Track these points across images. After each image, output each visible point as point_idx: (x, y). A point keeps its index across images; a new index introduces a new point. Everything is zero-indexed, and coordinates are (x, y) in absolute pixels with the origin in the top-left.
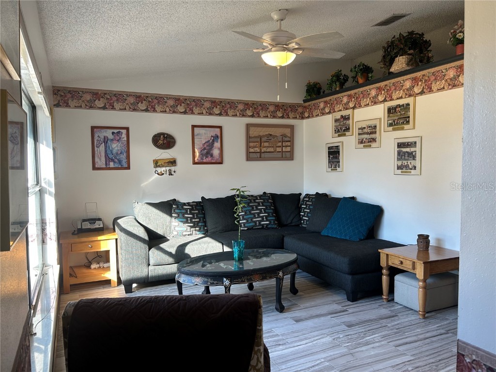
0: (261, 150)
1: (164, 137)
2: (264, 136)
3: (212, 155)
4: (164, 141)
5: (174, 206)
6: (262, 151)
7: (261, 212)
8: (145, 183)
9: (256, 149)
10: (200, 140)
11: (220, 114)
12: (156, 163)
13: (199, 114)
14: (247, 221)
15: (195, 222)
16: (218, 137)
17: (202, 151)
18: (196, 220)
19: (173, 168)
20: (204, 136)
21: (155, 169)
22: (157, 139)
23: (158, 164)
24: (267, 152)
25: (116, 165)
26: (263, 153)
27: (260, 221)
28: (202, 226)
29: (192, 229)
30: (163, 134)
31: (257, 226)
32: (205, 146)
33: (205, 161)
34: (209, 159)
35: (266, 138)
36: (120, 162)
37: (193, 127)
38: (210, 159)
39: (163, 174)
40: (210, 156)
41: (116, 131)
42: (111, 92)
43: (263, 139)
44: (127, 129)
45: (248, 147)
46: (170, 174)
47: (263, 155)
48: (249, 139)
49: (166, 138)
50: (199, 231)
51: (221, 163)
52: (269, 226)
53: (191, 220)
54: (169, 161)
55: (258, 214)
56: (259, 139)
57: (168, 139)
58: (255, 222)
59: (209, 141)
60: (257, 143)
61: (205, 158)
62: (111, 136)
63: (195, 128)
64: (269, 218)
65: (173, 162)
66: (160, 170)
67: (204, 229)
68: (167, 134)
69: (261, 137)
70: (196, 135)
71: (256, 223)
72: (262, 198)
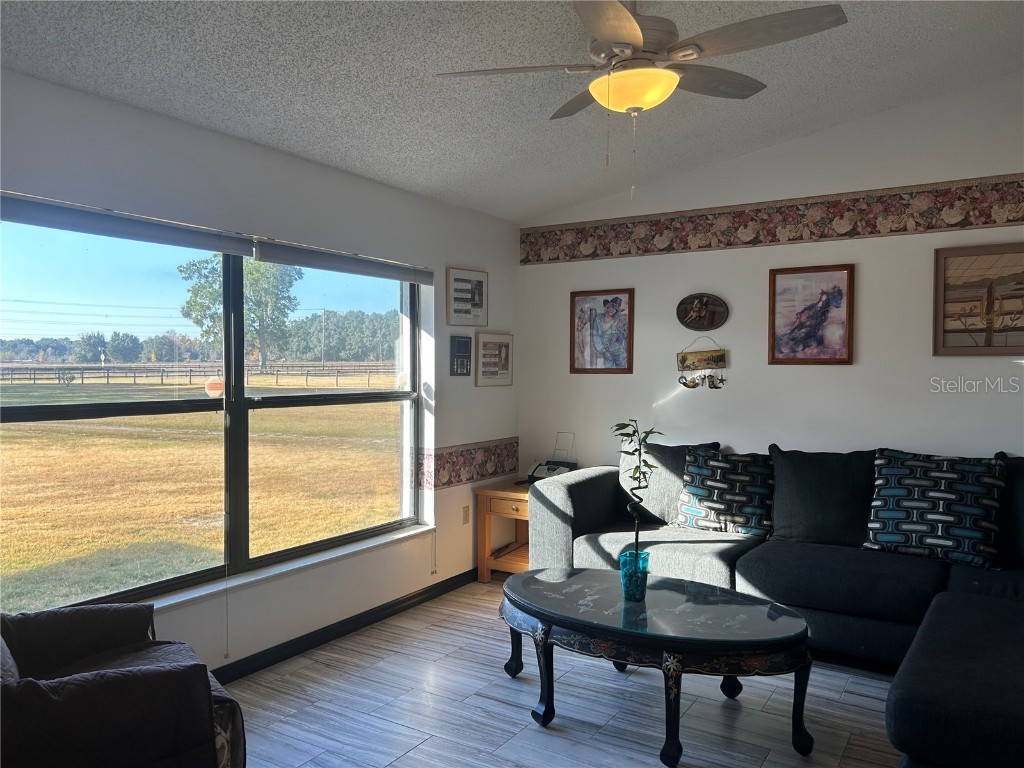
0: (990, 322)
1: (701, 302)
2: (1002, 280)
3: (821, 342)
4: (703, 311)
5: (687, 458)
6: (997, 325)
7: (934, 509)
8: (661, 402)
9: (970, 320)
10: (792, 304)
11: (853, 233)
12: (683, 362)
13: (792, 240)
14: (885, 526)
15: (732, 501)
16: (840, 292)
17: (793, 331)
18: (737, 498)
19: (718, 373)
20: (802, 293)
21: (680, 374)
22: (686, 309)
23: (688, 363)
24: (1015, 329)
25: (609, 365)
26: (1000, 331)
27: (922, 536)
28: (753, 514)
29: (722, 518)
30: (700, 296)
31: (911, 546)
32: (804, 318)
33: (800, 355)
34: (812, 351)
35: (1013, 285)
36: (615, 358)
37: (774, 273)
38: (815, 351)
39: (698, 384)
40: (814, 344)
41: (610, 298)
42: (604, 223)
43: (999, 291)
44: (631, 292)
45: (940, 316)
46: (713, 386)
47: (997, 339)
48: (943, 291)
49: (706, 304)
50: (744, 525)
51: (849, 360)
52: (955, 555)
53: (720, 496)
54: (709, 355)
55: (922, 512)
56: (984, 292)
57: (711, 308)
58: (907, 534)
59: (813, 306)
60: (978, 304)
61: (801, 348)
62: (601, 309)
63: (779, 278)
64: (957, 532)
65: (719, 359)
66: (690, 376)
67: (759, 523)
68: (709, 296)
69: (990, 285)
70: (781, 293)
71: (908, 539)
72: (957, 467)
